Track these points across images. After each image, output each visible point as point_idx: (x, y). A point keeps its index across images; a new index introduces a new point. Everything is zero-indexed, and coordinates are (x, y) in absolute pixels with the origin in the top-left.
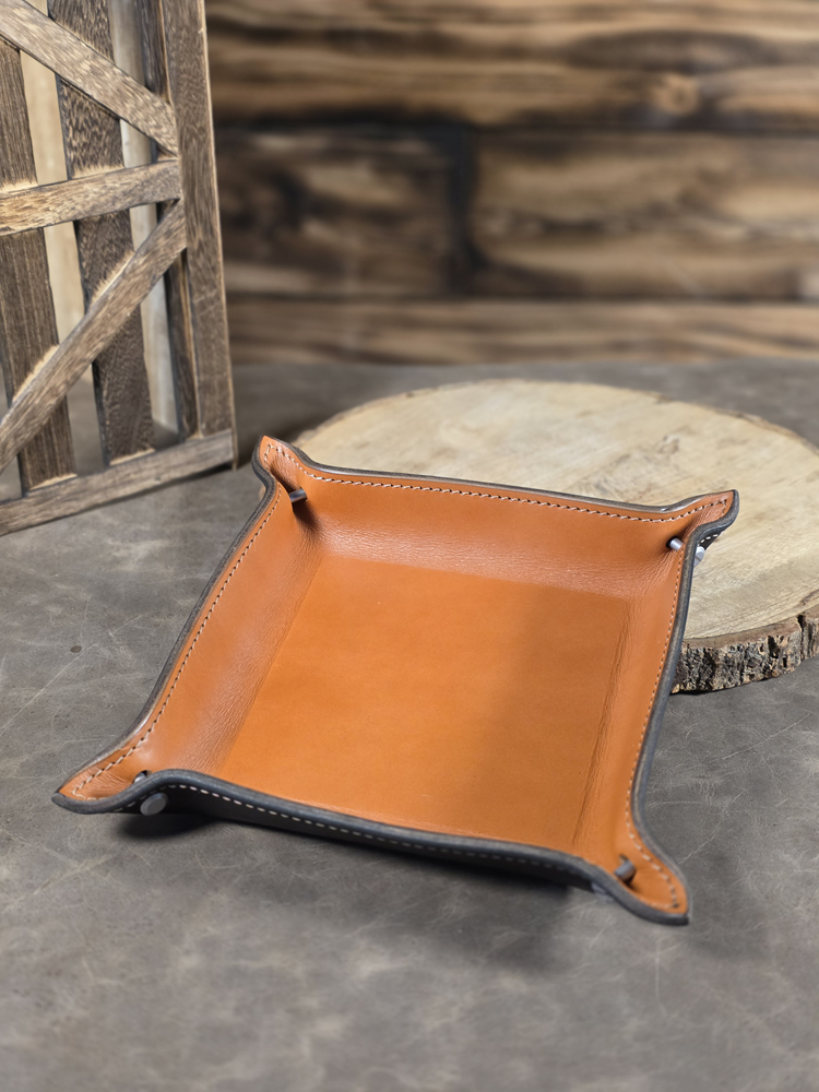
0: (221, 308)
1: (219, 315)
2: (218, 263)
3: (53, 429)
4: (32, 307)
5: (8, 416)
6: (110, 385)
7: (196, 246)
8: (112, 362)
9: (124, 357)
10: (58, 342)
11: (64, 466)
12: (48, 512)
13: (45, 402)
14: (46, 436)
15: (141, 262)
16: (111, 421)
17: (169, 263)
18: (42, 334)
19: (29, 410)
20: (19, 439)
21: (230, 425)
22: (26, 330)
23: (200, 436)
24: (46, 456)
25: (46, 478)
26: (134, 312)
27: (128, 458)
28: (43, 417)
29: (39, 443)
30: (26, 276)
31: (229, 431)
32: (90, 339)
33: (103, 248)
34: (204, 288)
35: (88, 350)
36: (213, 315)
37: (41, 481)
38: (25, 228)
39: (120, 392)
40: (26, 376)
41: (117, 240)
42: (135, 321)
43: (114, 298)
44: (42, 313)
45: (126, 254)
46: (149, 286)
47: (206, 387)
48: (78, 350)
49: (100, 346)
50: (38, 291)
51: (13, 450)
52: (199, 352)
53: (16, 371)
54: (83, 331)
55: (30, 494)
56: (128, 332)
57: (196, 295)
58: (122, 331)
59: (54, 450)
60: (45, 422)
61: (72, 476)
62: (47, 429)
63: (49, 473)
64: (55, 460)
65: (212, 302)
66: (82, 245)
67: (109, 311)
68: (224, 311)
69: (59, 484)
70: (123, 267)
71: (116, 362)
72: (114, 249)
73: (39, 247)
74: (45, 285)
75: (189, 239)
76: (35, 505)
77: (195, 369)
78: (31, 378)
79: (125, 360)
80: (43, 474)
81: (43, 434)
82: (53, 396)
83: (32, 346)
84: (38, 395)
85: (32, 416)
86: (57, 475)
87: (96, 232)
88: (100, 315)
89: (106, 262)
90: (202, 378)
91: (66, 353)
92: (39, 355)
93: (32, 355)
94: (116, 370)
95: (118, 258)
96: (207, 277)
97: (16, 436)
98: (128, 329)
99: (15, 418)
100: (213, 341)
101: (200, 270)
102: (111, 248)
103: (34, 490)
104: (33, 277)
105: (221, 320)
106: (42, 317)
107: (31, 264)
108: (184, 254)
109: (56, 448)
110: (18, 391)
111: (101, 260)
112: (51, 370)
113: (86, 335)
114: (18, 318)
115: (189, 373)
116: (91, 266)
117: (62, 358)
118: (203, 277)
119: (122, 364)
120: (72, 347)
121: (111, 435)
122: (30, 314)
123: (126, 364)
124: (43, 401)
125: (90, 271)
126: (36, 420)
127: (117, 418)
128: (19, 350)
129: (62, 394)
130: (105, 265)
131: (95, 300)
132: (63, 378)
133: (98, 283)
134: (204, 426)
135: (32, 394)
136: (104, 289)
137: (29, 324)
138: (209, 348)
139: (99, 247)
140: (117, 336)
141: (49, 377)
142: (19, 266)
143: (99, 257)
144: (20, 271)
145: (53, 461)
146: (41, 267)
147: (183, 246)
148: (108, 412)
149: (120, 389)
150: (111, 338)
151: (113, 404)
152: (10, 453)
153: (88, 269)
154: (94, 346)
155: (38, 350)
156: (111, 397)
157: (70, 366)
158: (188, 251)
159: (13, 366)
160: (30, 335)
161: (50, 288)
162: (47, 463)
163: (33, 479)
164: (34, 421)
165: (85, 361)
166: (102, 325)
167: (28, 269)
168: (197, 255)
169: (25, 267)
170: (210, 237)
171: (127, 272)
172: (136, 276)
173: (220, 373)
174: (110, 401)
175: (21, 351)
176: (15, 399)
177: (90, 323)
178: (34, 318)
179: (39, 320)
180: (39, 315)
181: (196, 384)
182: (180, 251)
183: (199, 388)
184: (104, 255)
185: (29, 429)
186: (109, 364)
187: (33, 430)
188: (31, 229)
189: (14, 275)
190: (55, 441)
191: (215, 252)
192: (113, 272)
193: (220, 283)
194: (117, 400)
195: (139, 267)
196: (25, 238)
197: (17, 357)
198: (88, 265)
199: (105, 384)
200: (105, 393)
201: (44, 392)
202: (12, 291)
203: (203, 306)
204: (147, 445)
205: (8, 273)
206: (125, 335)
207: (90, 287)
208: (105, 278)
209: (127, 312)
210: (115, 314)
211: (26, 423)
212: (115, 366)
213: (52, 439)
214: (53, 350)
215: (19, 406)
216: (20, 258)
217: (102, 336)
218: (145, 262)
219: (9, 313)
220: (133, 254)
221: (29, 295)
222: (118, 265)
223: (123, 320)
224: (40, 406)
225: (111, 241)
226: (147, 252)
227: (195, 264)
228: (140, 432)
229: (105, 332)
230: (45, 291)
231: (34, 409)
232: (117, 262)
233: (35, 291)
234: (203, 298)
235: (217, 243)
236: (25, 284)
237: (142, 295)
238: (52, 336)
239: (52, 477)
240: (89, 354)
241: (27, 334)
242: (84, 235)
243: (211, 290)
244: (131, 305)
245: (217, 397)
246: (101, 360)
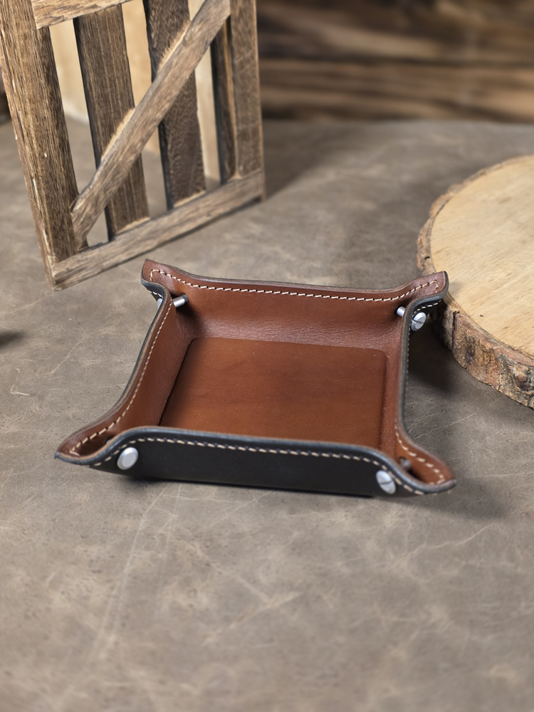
0: (255, 66)
1: (253, 72)
2: (253, 27)
3: (132, 181)
4: (114, 76)
5: (99, 173)
6: (173, 139)
7: (237, 13)
8: (175, 119)
9: (184, 114)
10: (134, 106)
11: (140, 211)
12: (131, 251)
13: (127, 159)
14: (127, 187)
15: (197, 30)
16: (174, 170)
17: (218, 29)
18: (122, 99)
19: (115, 167)
20: (108, 193)
21: (259, 166)
22: (110, 97)
23: (237, 176)
24: (127, 204)
25: (128, 223)
26: (191, 75)
27: (187, 200)
28: (125, 171)
29: (122, 194)
30: (109, 49)
31: (259, 170)
32: (160, 101)
33: (167, 19)
34: (243, 50)
35: (159, 110)
36: (249, 73)
37: (123, 226)
38: (109, 4)
39: (181, 145)
40: (111, 137)
41: (177, 11)
42: (191, 84)
43: (176, 64)
44: (121, 81)
45: (184, 24)
46: (203, 51)
47: (243, 135)
48: (151, 111)
49: (167, 106)
50: (118, 61)
51: (103, 202)
52: (239, 106)
53: (103, 134)
54: (154, 95)
55: (117, 238)
56: (186, 93)
57: (237, 56)
58: (181, 92)
59: (132, 199)
60: (126, 176)
61: (147, 219)
62: (127, 181)
63: (129, 219)
64: (134, 207)
65: (248, 61)
66: (152, 18)
67: (173, 76)
68: (257, 68)
69: (137, 227)
70: (182, 36)
71: (177, 119)
72: (175, 20)
73: (118, 21)
74: (123, 55)
75: (232, 6)
76: (121, 246)
77: (234, 121)
78: (115, 138)
79: (185, 117)
80: (126, 220)
81: (124, 186)
82: (132, 153)
83: (115, 110)
84: (122, 153)
85: (117, 171)
86: (136, 219)
87: (162, 5)
88: (166, 80)
89: (169, 32)
90: (241, 127)
91: (142, 115)
92: (120, 118)
93: (115, 118)
94: (178, 126)
95: (178, 27)
96: (245, 40)
97: (105, 190)
98: (187, 90)
99: (105, 175)
100: (249, 95)
101: (240, 34)
102: (173, 20)
103: (120, 234)
104: (114, 50)
105: (254, 77)
106: (122, 85)
107: (112, 37)
108: (229, 20)
109: (134, 197)
110: (105, 150)
111: (165, 31)
112: (130, 131)
113: (156, 99)
114: (103, 87)
115: (229, 124)
116: (158, 36)
117: (139, 120)
118: (242, 40)
119: (182, 121)
120: (146, 109)
121: (174, 182)
122: (112, 81)
123: (185, 120)
124: (125, 158)
125: (158, 41)
126: (120, 174)
127: (179, 167)
128: (104, 115)
129: (139, 151)
130: (169, 34)
131: (162, 66)
132: (139, 137)
133: (163, 50)
134: (241, 168)
135: (117, 152)
136: (168, 56)
137: (112, 92)
138: (245, 101)
139: (164, 18)
140: (178, 97)
141: (129, 138)
142: (103, 40)
143: (164, 28)
144: (104, 44)
145: (132, 208)
146: (120, 39)
147: (227, 13)
148: (172, 162)
149: (180, 142)
150: (174, 99)
151: (176, 156)
152: (101, 205)
153: (155, 40)
154: (162, 107)
155: (120, 114)
156: (174, 150)
157: (145, 126)
158: (232, 18)
159: (100, 130)
160: (113, 101)
161: (127, 58)
162: (128, 210)
163: (118, 225)
164: (118, 176)
165: (155, 120)
166: (169, 88)
167: (110, 42)
168: (238, 20)
169: (108, 41)
170: (247, 4)
171: (187, 39)
172: (193, 42)
173: (253, 122)
174: (173, 153)
175: (106, 116)
176: (103, 158)
177: (159, 88)
178: (115, 86)
179: (120, 87)
180: (119, 83)
181: (235, 133)
182: (225, 18)
183: (238, 136)
184: (168, 25)
185: (115, 183)
186: (172, 121)
187: (118, 184)
188: (113, 5)
189: (99, 48)
190: (133, 191)
191: (251, 17)
192: (175, 40)
193: (254, 44)
194: (178, 152)
195: (195, 34)
196: (108, 14)
197: (104, 121)
198: (155, 35)
199: (170, 139)
200: (169, 147)
201: (126, 150)
202: (99, 63)
203: (242, 64)
204: (200, 188)
205: (94, 47)
206: (184, 95)
207: (158, 55)
208: (169, 46)
209: (186, 75)
210: (177, 78)
211: (113, 179)
212: (176, 123)
213: (131, 190)
214: (131, 113)
215: (106, 164)
216: (103, 33)
217: (168, 98)
218: (200, 29)
219: (96, 82)
220: (189, 23)
221: (112, 66)
222: (178, 34)
223: (184, 82)
224: (123, 162)
225: (173, 13)
226: (202, 20)
227: (236, 29)
228: (195, 178)
229: (170, 94)
230: (124, 61)
231: (117, 167)
232: (177, 30)
233: (116, 61)
234: (242, 58)
235: (252, 9)
236: (108, 56)
237: (198, 58)
238: (129, 101)
239: (131, 221)
240: (158, 115)
241: (111, 100)
242: (153, 8)
243: (248, 51)
244: (189, 69)
245: (251, 143)
246: (166, 119)
